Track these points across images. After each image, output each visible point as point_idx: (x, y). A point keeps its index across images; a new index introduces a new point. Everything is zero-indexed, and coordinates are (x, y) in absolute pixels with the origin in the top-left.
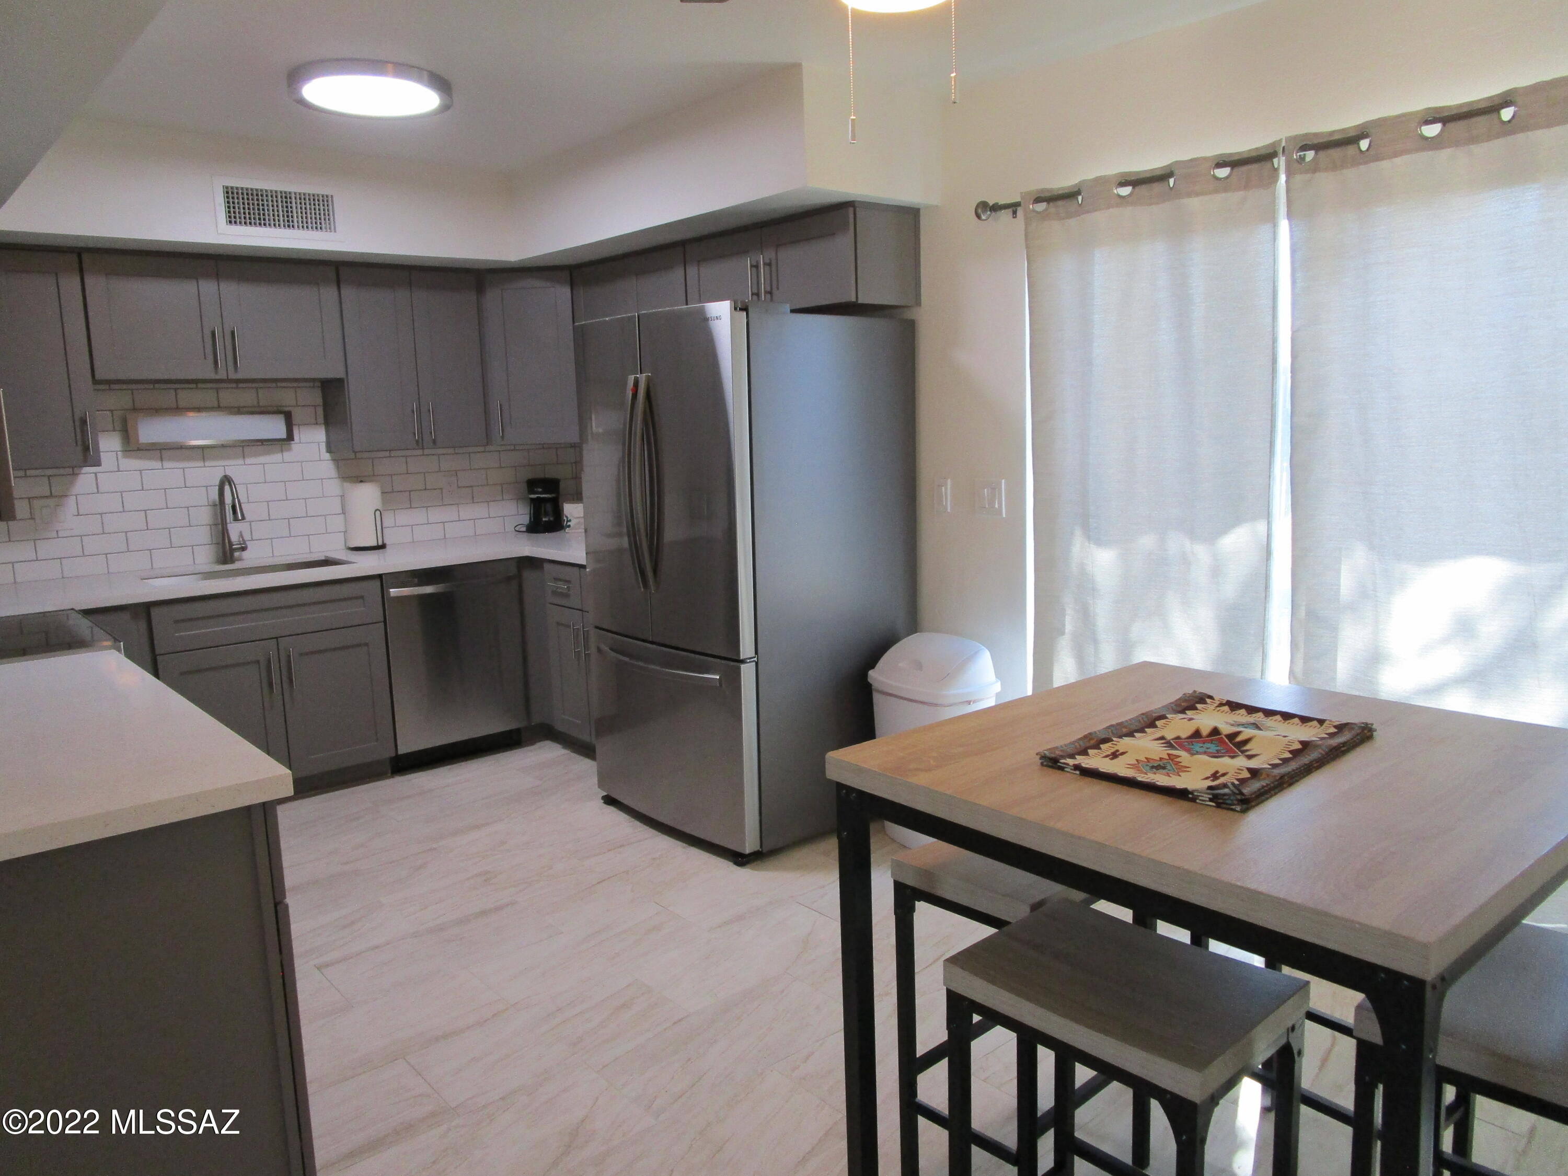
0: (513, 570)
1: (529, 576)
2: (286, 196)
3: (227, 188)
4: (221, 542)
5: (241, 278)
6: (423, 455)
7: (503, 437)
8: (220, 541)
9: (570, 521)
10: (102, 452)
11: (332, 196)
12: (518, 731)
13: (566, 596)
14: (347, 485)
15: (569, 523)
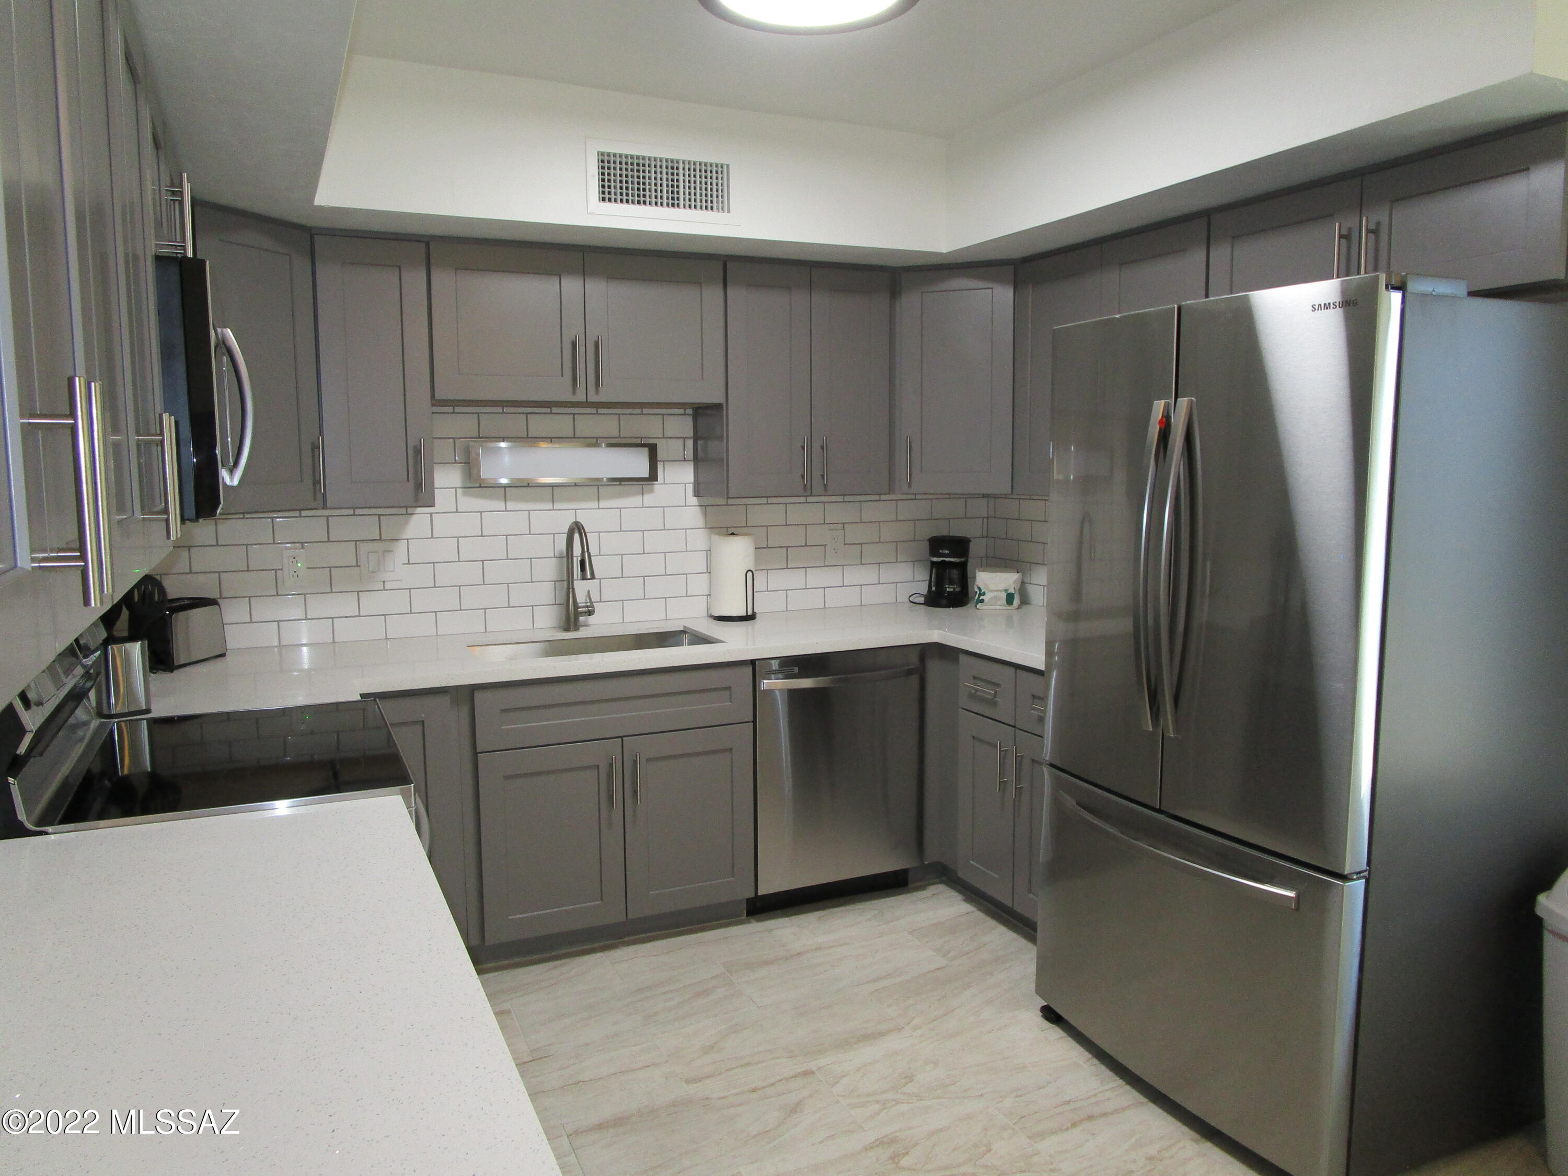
0: (914, 660)
1: (934, 668)
2: (673, 166)
3: (603, 154)
4: (565, 603)
5: (613, 276)
6: (806, 502)
7: (910, 485)
8: (564, 601)
9: (984, 594)
10: (436, 488)
11: (728, 166)
12: (905, 872)
13: (992, 703)
14: (716, 538)
15: (982, 598)
